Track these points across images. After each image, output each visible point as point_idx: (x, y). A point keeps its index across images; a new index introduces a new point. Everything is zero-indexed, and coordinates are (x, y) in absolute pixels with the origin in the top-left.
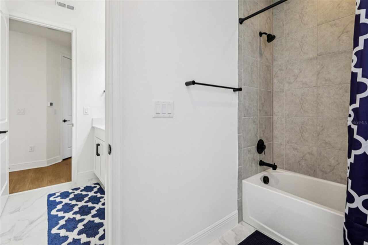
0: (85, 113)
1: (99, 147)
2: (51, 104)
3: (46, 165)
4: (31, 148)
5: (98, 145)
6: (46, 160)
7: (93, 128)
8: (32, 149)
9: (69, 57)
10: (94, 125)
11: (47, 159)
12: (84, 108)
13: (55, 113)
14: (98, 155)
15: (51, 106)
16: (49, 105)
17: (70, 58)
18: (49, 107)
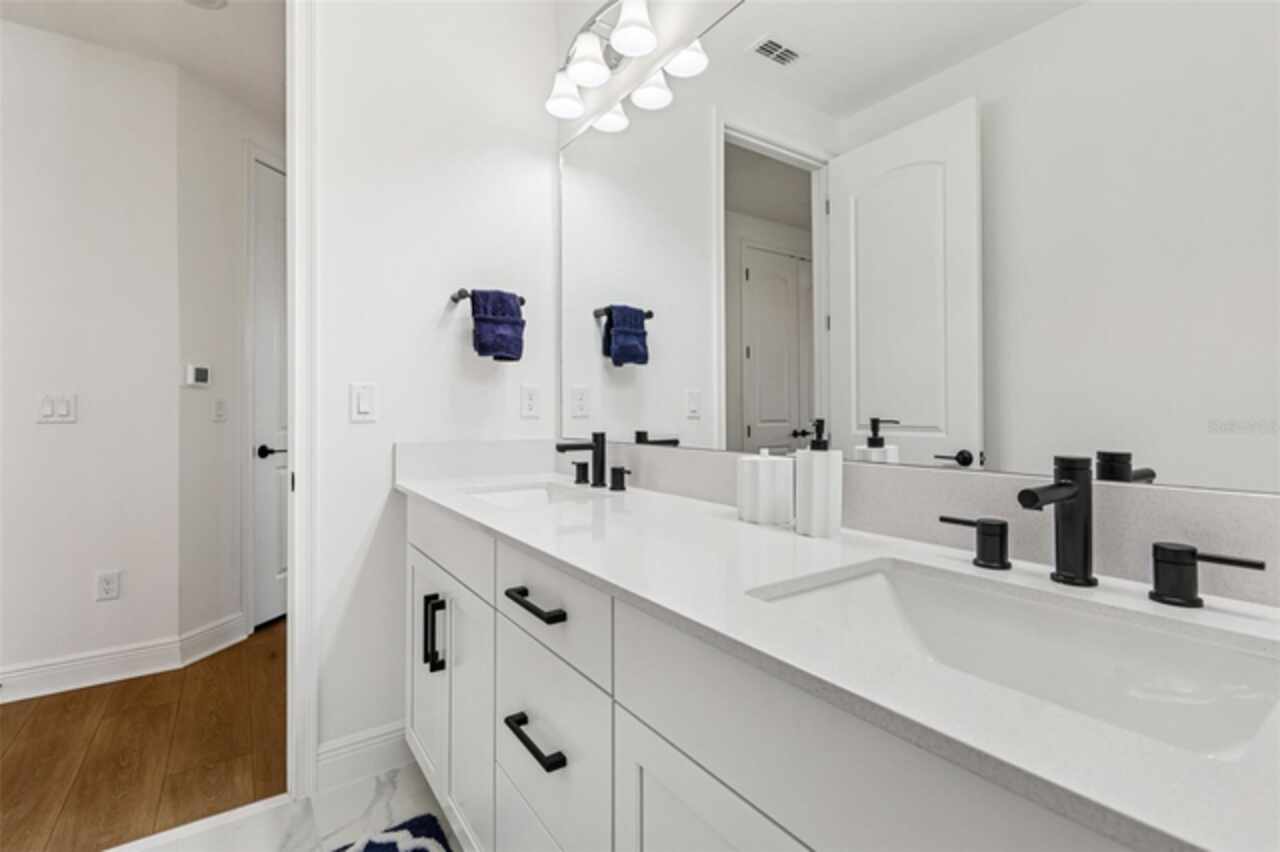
0: (356, 416)
1: (439, 613)
2: (201, 375)
3: (178, 665)
4: (108, 583)
5: (434, 604)
6: (177, 638)
7: (398, 497)
8: (111, 588)
9: (274, 165)
10: (403, 483)
11: (180, 634)
12: (350, 386)
13: (220, 418)
14: (435, 662)
15: (201, 384)
16: (191, 378)
17: (280, 168)
18: (192, 387)
